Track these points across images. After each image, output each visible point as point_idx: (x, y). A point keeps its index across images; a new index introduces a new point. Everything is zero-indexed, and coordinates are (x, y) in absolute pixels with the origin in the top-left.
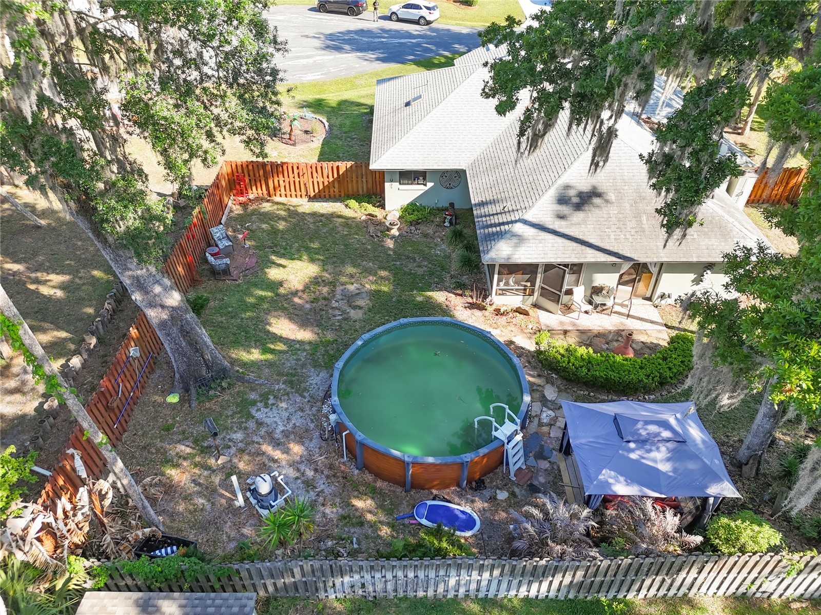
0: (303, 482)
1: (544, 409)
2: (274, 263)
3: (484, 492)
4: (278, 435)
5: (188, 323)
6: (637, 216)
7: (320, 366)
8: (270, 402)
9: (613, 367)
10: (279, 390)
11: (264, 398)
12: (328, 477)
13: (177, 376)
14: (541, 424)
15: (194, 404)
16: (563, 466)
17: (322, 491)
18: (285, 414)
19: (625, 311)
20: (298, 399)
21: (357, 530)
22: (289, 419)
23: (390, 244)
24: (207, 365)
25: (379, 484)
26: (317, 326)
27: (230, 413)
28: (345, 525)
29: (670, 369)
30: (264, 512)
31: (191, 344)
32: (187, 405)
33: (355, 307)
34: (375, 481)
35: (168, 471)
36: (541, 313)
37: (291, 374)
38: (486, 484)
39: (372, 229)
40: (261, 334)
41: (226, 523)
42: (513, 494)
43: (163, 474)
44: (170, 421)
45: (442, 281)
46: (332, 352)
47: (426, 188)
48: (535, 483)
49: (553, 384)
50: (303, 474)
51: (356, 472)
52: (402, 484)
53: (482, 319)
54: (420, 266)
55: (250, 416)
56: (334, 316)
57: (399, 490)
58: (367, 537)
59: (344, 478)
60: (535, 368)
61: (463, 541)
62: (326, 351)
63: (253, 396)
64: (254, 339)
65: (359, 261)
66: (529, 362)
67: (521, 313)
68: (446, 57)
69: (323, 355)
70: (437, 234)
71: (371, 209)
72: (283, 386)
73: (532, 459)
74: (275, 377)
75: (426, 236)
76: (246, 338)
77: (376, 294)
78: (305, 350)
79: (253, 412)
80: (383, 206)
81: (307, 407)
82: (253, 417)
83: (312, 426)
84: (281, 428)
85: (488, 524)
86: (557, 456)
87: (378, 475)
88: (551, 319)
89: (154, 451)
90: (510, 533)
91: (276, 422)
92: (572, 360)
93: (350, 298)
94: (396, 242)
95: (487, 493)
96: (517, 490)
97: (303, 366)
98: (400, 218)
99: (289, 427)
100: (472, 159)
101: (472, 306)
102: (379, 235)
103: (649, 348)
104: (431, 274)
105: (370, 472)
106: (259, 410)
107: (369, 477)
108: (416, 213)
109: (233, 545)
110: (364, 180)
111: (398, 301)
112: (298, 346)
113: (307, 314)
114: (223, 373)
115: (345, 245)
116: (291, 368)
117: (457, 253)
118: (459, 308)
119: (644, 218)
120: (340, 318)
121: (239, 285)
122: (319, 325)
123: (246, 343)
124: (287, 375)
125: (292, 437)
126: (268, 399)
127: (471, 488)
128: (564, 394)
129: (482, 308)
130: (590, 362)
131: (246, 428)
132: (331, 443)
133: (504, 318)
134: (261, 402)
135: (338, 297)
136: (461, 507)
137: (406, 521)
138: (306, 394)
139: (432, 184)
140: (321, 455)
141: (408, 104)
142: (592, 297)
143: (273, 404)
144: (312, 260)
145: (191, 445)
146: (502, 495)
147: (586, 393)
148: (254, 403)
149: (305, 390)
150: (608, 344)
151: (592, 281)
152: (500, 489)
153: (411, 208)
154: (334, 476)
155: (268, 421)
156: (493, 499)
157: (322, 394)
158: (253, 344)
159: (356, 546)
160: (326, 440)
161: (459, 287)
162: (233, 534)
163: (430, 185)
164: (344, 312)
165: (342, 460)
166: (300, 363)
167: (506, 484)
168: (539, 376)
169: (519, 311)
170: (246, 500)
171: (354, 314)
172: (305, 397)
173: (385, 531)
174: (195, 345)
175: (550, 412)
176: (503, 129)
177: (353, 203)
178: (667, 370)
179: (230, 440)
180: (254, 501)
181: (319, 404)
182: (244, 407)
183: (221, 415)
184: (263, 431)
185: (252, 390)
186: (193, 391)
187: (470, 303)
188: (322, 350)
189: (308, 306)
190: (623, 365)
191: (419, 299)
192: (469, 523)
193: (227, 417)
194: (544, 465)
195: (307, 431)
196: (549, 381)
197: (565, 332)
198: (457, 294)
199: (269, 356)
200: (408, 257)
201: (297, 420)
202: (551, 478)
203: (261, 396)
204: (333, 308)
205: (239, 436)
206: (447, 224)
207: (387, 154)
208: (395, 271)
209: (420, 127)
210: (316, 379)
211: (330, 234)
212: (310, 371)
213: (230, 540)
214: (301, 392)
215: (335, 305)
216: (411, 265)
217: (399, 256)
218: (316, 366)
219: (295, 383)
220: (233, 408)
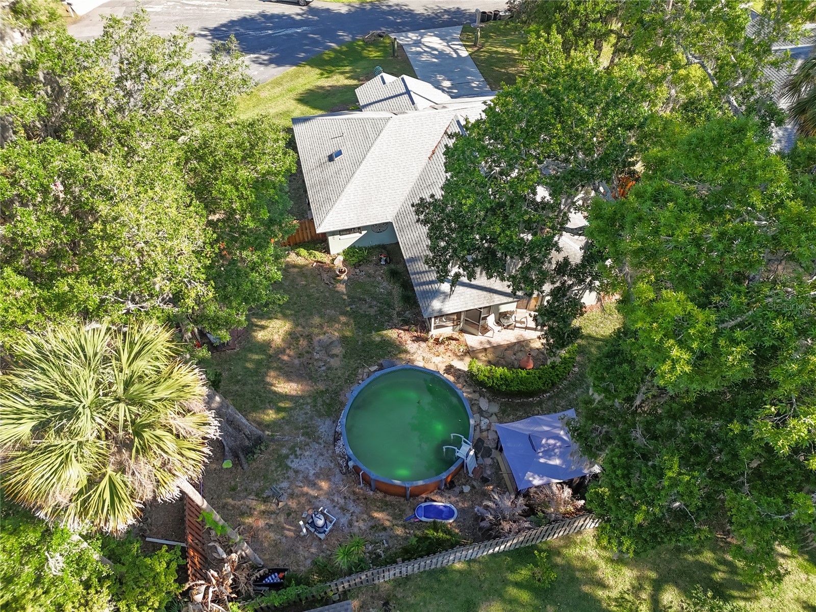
0: (340, 509)
1: (482, 418)
2: (257, 326)
3: (455, 489)
4: (312, 478)
5: (231, 415)
7: (323, 415)
8: (298, 452)
9: (522, 381)
10: (301, 442)
11: (293, 450)
12: (354, 501)
13: (227, 448)
14: (481, 431)
15: (246, 466)
16: (499, 459)
17: (354, 512)
18: (312, 460)
19: (524, 326)
20: (317, 446)
21: (383, 533)
22: (315, 464)
23: (342, 288)
24: (247, 438)
25: (388, 498)
26: (310, 379)
27: (273, 468)
28: (375, 532)
29: (557, 375)
30: (322, 536)
31: (235, 428)
32: (240, 468)
33: (333, 356)
34: (385, 497)
35: (247, 521)
36: (467, 336)
37: (305, 427)
38: (456, 484)
39: (325, 276)
40: (271, 396)
41: (298, 548)
42: (473, 487)
43: (244, 524)
44: (233, 483)
45: (391, 318)
46: (328, 401)
47: (361, 235)
48: (485, 475)
49: (484, 397)
50: (337, 503)
51: (371, 493)
52: (404, 496)
53: (427, 349)
54: (371, 307)
55: (288, 468)
56: (320, 367)
57: (402, 500)
58: (391, 537)
59: (365, 499)
60: (470, 385)
61: (449, 526)
62: (324, 401)
63: (284, 451)
64: (267, 401)
65: (323, 310)
66: (466, 382)
67: (453, 340)
69: (323, 405)
70: (377, 273)
71: (320, 256)
72: (303, 438)
73: (480, 458)
74: (295, 432)
75: (369, 276)
76: (262, 401)
77: (344, 340)
78: (308, 404)
79: (289, 463)
80: (327, 251)
81: (325, 452)
82: (290, 468)
83: (332, 465)
84: (312, 472)
85: (461, 511)
86: (495, 453)
87: (386, 493)
88: (473, 341)
89: (231, 508)
90: (476, 514)
91: (307, 468)
92: (495, 381)
93: (327, 347)
94: (347, 285)
95: (457, 490)
96: (475, 483)
97: (311, 418)
98: (344, 261)
99: (317, 469)
100: (395, 212)
101: (417, 339)
102: (333, 282)
103: (543, 353)
104: (381, 312)
105: (381, 492)
106: (292, 461)
107: (380, 495)
108: (356, 255)
109: (309, 562)
110: (308, 231)
111: (364, 344)
112: (301, 401)
113: (299, 370)
114: (259, 440)
115: (308, 296)
116: (303, 422)
117: (397, 291)
118: (409, 342)
120: (324, 368)
121: (237, 354)
122: (311, 378)
123: (263, 406)
124: (302, 429)
125: (322, 477)
126: (296, 451)
127: (447, 489)
128: (493, 403)
129: (425, 340)
130: (507, 380)
131: (288, 478)
132: (348, 475)
133: (442, 346)
134: (291, 454)
135: (318, 348)
136: (442, 503)
137: (412, 520)
138: (321, 441)
139: (366, 232)
140: (345, 486)
141: (331, 158)
142: (499, 320)
143: (301, 455)
144: (285, 317)
145: (255, 498)
146: (467, 489)
147: (507, 399)
148: (287, 457)
149: (319, 437)
150: (515, 354)
151: (499, 310)
152: (465, 485)
153: (350, 252)
154: (358, 499)
155: (301, 468)
156: (462, 492)
157: (332, 439)
158: (267, 405)
159: (386, 545)
160: (344, 474)
161: (405, 323)
162: (306, 554)
163: (364, 232)
164: (325, 362)
165: (360, 486)
166: (308, 416)
167: (468, 481)
168: (474, 392)
169: (451, 338)
170: (307, 529)
171: (335, 363)
172: (321, 444)
173: (399, 531)
174: (238, 429)
175: (486, 420)
177: (303, 252)
178: (555, 377)
179: (281, 489)
180: (313, 530)
181: (332, 447)
182: (281, 461)
183: (267, 471)
184: (300, 477)
185: (283, 446)
186: (242, 457)
187: (415, 336)
188: (320, 401)
189: (296, 361)
190: (528, 379)
191: (378, 339)
192: (451, 514)
193: (272, 471)
194: (488, 461)
195: (330, 469)
196: (482, 395)
197: (485, 349)
198: (404, 330)
199: (284, 414)
200: (360, 299)
201: (321, 463)
202: (494, 470)
203: (290, 449)
204: (316, 360)
205: (285, 485)
206: (383, 263)
207: (328, 218)
208: (353, 315)
209: (350, 189)
210: (324, 427)
211: (293, 287)
212: (318, 421)
213: (306, 559)
214: (317, 440)
215: (317, 356)
216: (365, 307)
217: (353, 299)
218: (320, 415)
219: (310, 433)
220: (274, 463)
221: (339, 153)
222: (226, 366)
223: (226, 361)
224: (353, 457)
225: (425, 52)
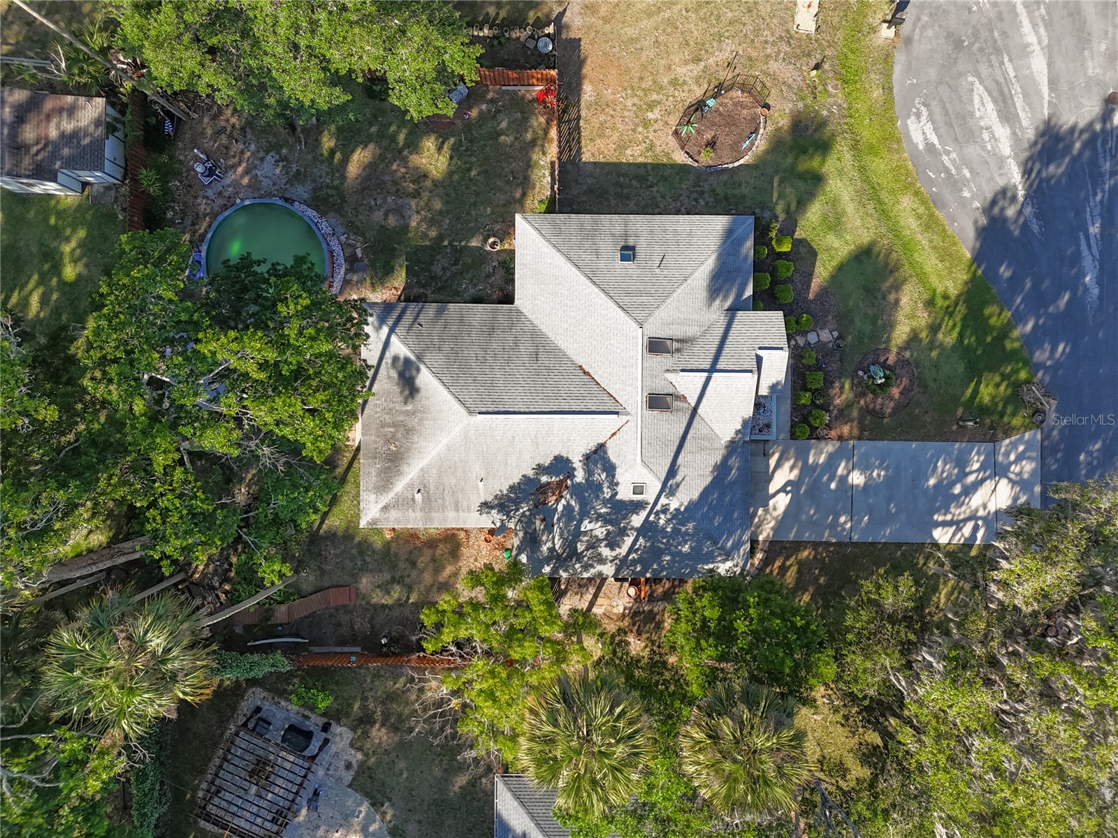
0: (220, 191)
2: (443, 143)
4: (254, 172)
7: (315, 193)
8: (280, 164)
10: (291, 168)
11: (285, 159)
18: (270, 174)
20: (284, 181)
21: (190, 222)
22: (267, 177)
23: (474, 243)
33: (386, 215)
37: (306, 174)
46: (331, 200)
54: (444, 268)
55: (267, 152)
56: (375, 199)
62: (332, 196)
63: (284, 151)
65: (450, 216)
68: (1010, 326)
69: (327, 194)
70: (488, 286)
72: (295, 170)
74: (303, 163)
75: (488, 276)
77: (404, 230)
78: (333, 180)
79: (271, 154)
81: (276, 188)
82: (267, 155)
84: (259, 173)
91: (263, 169)
93: (399, 211)
94: (479, 248)
97: (314, 181)
99: (261, 178)
104: (434, 278)
106: (273, 157)
109: (182, 158)
111: (393, 250)
112: (338, 175)
113: (377, 178)
115: (475, 204)
116: (312, 173)
118: (385, 294)
120: (373, 203)
122: (364, 189)
124: (305, 171)
125: (253, 181)
126: (283, 161)
131: (258, 151)
134: (280, 157)
135: (400, 202)
138: (288, 186)
143: (278, 165)
148: (279, 153)
149: (292, 185)
155: (265, 163)
157: (287, 196)
159: (177, 222)
164: (381, 206)
166: (318, 178)
171: (378, 216)
172: (285, 185)
181: (280, 195)
182: (276, 147)
184: (257, 162)
188: (333, 192)
189: (388, 177)
191: (396, 265)
195: (258, 188)
198: (400, 296)
200: (457, 259)
201: (266, 182)
203: (285, 156)
204: (385, 198)
208: (436, 247)
210: (302, 191)
211: (492, 189)
212: (309, 186)
213: (186, 156)
214: (290, 182)
215: (389, 199)
216: (445, 262)
217: (459, 252)
218: (315, 190)
219: (298, 177)
220: (275, 140)
225: (964, 475)
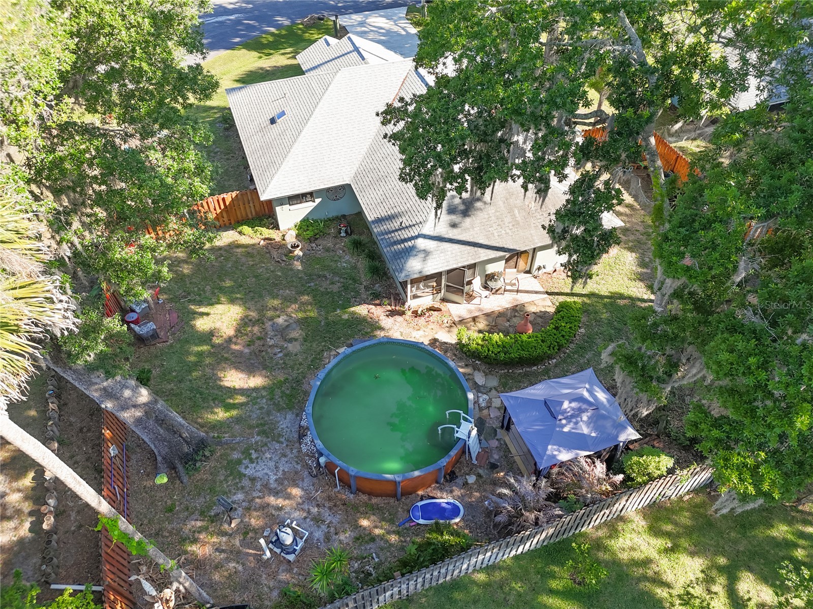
0: (312, 520)
1: (480, 395)
2: (196, 313)
3: (457, 481)
4: (273, 485)
5: (161, 412)
6: (511, 211)
7: (283, 408)
8: (254, 456)
9: (523, 346)
10: (256, 442)
11: (246, 453)
12: (330, 508)
13: (159, 459)
14: (481, 409)
15: (185, 479)
16: (507, 439)
17: (331, 522)
18: (272, 464)
19: (515, 288)
20: (277, 446)
22: (277, 467)
23: (298, 266)
24: (186, 442)
25: (374, 500)
26: (264, 369)
27: (222, 478)
28: (361, 545)
29: (563, 336)
30: (291, 557)
31: (168, 429)
32: (178, 482)
33: (291, 340)
34: (370, 500)
35: (189, 548)
36: (450, 306)
37: (261, 424)
38: (457, 474)
39: (275, 254)
40: (216, 392)
41: (261, 576)
42: (479, 476)
43: (186, 552)
44: (169, 502)
45: (358, 293)
46: (288, 392)
47: (315, 204)
48: (492, 461)
49: (479, 370)
50: (309, 512)
51: (352, 496)
52: (394, 495)
53: (405, 323)
54: (333, 283)
55: (241, 476)
56: (275, 354)
57: (392, 500)
58: (382, 549)
59: (344, 504)
60: (461, 359)
61: (455, 527)
62: (283, 392)
63: (236, 456)
64: (211, 398)
65: (275, 291)
66: (455, 355)
67: (434, 311)
68: (272, 34)
69: (282, 397)
70: (337, 246)
71: (267, 232)
72: (259, 438)
73: (483, 441)
74: (248, 431)
75: (327, 250)
76: (204, 400)
77: (303, 323)
78: (263, 397)
79: (243, 470)
80: (276, 227)
81: (288, 452)
82: (245, 475)
83: (299, 467)
84: (273, 478)
85: (469, 506)
86: (501, 433)
87: (371, 494)
88: (459, 309)
89: (167, 535)
90: (487, 508)
91: (267, 474)
92: (491, 349)
93: (282, 332)
94: (302, 262)
95: (460, 481)
96: (481, 471)
97: (269, 413)
98: (297, 236)
99: (280, 474)
100: (353, 172)
101: (392, 313)
102: (284, 258)
103: (541, 317)
104: (346, 288)
105: (364, 493)
106: (247, 467)
107: (365, 498)
108: (311, 228)
109: (275, 593)
110: (251, 205)
111: (328, 324)
112: (254, 394)
113: (249, 359)
114: (201, 445)
115: (256, 277)
116: (258, 418)
117: (362, 263)
118: (383, 317)
119: (516, 211)
120: (280, 355)
121: (171, 345)
122: (265, 368)
123: (206, 405)
124: (257, 427)
125: (286, 482)
126: (250, 454)
127: (447, 481)
128: (490, 376)
129: (402, 313)
130: (504, 347)
131: (243, 488)
132: (321, 477)
133: (423, 318)
134: (245, 459)
135: (271, 333)
136: (444, 499)
137: (407, 525)
138: (282, 440)
139: (320, 199)
140: (317, 491)
141: (273, 121)
142: (486, 283)
143: (257, 458)
144: (232, 301)
145: (199, 518)
146: (472, 479)
147: (506, 371)
148: (239, 462)
149: (280, 435)
150: (509, 321)
151: (485, 271)
152: (468, 474)
153: (304, 225)
154: (335, 506)
155: (259, 474)
156: (466, 484)
157: (296, 436)
158: (212, 403)
159: (377, 560)
160: (315, 476)
161: (376, 298)
162: (271, 584)
163: (318, 201)
164: (282, 348)
165: (336, 490)
166: (264, 411)
167: (472, 469)
168: (466, 365)
169: (432, 309)
170: (271, 550)
171: (293, 348)
172: (282, 443)
173: (393, 538)
174: (173, 430)
175: (485, 396)
176: (373, 137)
177: (246, 229)
178: (561, 338)
179: (234, 502)
180: (278, 551)
181: (297, 445)
182: (233, 468)
183: (215, 482)
184: (258, 485)
185: (233, 449)
186: (180, 467)
187: (390, 311)
188: (278, 392)
189: (247, 351)
190: (529, 343)
191: (345, 317)
192: (455, 511)
193: (221, 482)
194: (494, 443)
195: (296, 473)
196: (475, 368)
197: (474, 319)
198: (376, 305)
199: (234, 413)
200: (319, 276)
201: (284, 466)
202: (502, 453)
203: (243, 453)
204: (270, 346)
205: (240, 496)
206: (343, 234)
207: (273, 182)
208: (314, 292)
209: (297, 148)
210: (285, 423)
211: (237, 268)
212: (277, 416)
213: (271, 590)
214: (277, 438)
215: (271, 342)
216: (325, 284)
217: (311, 277)
218: (280, 409)
219: (268, 431)
220: (223, 472)
221: (283, 114)
222: (157, 362)
223: (156, 356)
224: (325, 452)
225: (372, 31)
